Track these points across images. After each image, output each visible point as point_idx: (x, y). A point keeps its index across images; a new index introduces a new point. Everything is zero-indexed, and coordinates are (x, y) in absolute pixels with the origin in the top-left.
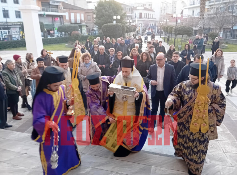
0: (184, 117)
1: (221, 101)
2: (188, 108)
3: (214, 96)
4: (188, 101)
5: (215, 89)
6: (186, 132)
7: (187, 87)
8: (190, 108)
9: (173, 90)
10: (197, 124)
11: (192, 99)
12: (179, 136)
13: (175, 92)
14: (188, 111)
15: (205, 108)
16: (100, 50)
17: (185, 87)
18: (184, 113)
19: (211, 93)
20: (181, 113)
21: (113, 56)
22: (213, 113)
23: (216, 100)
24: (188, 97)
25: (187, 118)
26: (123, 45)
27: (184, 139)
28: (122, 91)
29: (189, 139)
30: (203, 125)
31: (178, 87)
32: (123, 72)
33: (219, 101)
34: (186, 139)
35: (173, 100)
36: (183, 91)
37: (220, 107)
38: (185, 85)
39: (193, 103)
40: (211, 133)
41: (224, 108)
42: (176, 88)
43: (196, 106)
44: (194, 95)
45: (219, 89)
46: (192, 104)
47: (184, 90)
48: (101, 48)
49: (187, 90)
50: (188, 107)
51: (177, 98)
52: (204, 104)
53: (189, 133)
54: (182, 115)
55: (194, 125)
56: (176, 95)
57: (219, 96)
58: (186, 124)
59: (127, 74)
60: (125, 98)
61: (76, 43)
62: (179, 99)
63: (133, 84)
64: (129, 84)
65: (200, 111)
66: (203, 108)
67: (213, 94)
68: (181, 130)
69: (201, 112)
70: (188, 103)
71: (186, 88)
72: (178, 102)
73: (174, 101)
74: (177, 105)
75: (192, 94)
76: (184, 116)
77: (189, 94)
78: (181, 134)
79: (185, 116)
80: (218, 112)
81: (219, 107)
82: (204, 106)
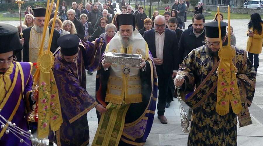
0: (203, 98)
1: (248, 71)
2: (207, 84)
3: (240, 64)
4: (206, 74)
5: (240, 54)
6: (208, 121)
7: (201, 55)
8: (210, 83)
9: (183, 63)
10: (226, 103)
11: (212, 70)
12: (198, 128)
13: (185, 65)
14: (208, 88)
15: (232, 79)
16: (69, 15)
17: (200, 55)
18: (203, 92)
19: (236, 59)
20: (198, 93)
21: (86, 24)
22: (241, 87)
23: (242, 70)
24: (206, 68)
25: (207, 99)
26: (96, 11)
27: (205, 133)
28: (124, 60)
29: (213, 131)
30: (234, 102)
31: (190, 57)
32: (123, 31)
33: (247, 70)
34: (208, 133)
35: (184, 77)
36: (197, 61)
37: (250, 78)
38: (198, 53)
39: (214, 75)
40: (242, 115)
41: (254, 79)
42: (186, 59)
43: (220, 78)
44: (214, 65)
45: (244, 55)
46: (212, 77)
47: (199, 60)
48: (70, 12)
49: (203, 58)
50: (208, 82)
51: (189, 74)
52: (230, 74)
53: (212, 121)
54: (199, 96)
55: (221, 105)
56: (188, 69)
57: (245, 64)
58: (206, 108)
59: (129, 34)
60: (126, 69)
61: (28, 10)
62: (192, 74)
63: (135, 49)
64: (129, 49)
65: (226, 84)
66: (230, 79)
67: (238, 61)
68: (200, 119)
69: (228, 84)
70: (207, 77)
71: (201, 57)
72: (192, 79)
73: (186, 78)
74: (190, 83)
75: (210, 64)
76: (202, 96)
77: (206, 64)
78: (200, 125)
79: (204, 96)
80: (248, 85)
81: (247, 78)
82: (231, 75)
